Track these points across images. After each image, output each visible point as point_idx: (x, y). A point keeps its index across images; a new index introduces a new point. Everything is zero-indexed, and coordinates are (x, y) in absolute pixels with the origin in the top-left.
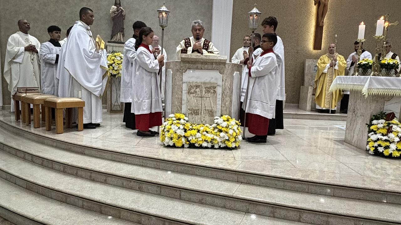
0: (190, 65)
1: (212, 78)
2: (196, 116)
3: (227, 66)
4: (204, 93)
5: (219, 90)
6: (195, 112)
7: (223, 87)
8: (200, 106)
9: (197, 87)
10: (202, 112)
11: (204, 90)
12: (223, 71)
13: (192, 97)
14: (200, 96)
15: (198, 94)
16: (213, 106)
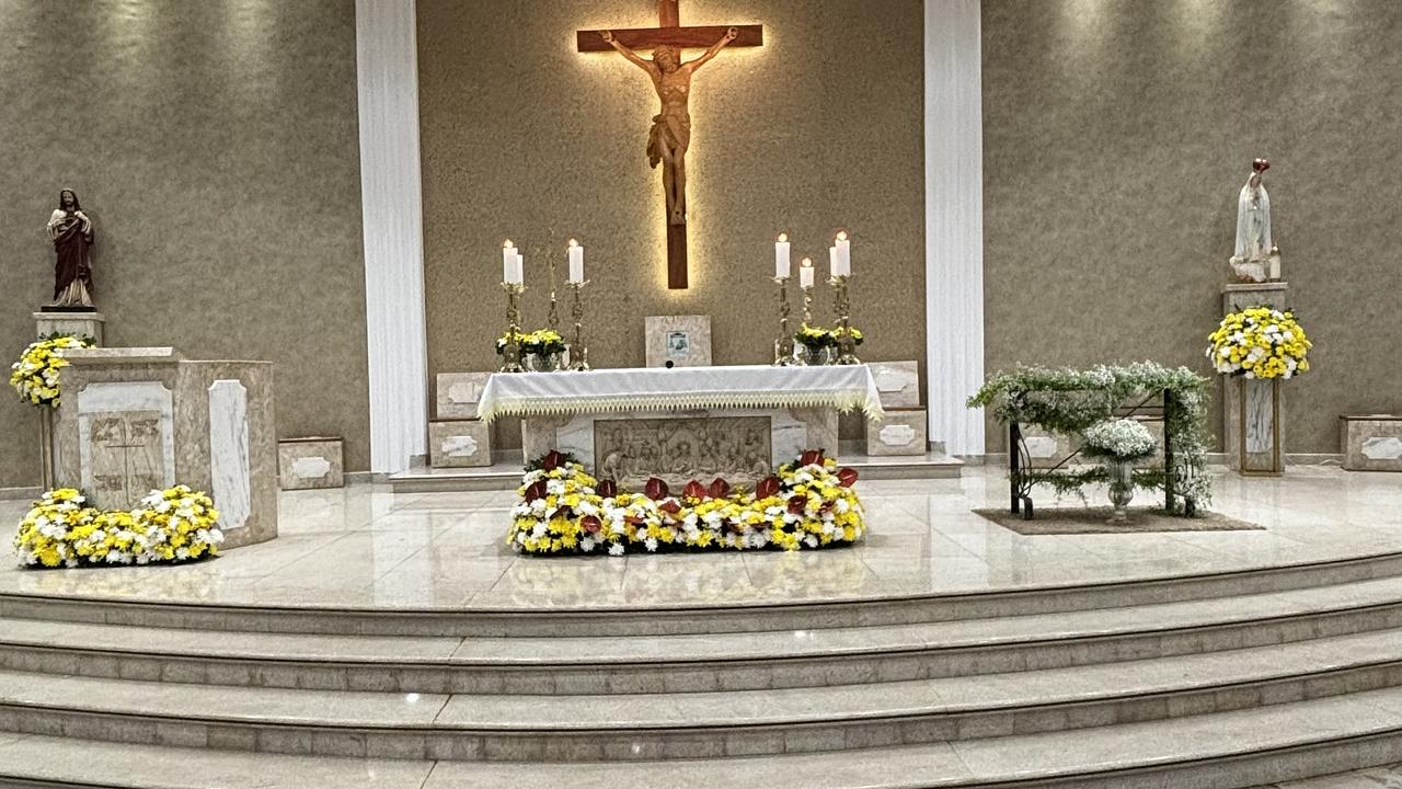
0: (93, 372)
1: (148, 400)
2: (115, 493)
3: (181, 370)
4: (129, 435)
5: (167, 428)
6: (114, 483)
7: (177, 418)
8: (123, 466)
9: (113, 422)
10: (129, 481)
11: (129, 428)
12: (175, 383)
13: (102, 447)
14: (120, 444)
15: (116, 440)
16: (153, 464)
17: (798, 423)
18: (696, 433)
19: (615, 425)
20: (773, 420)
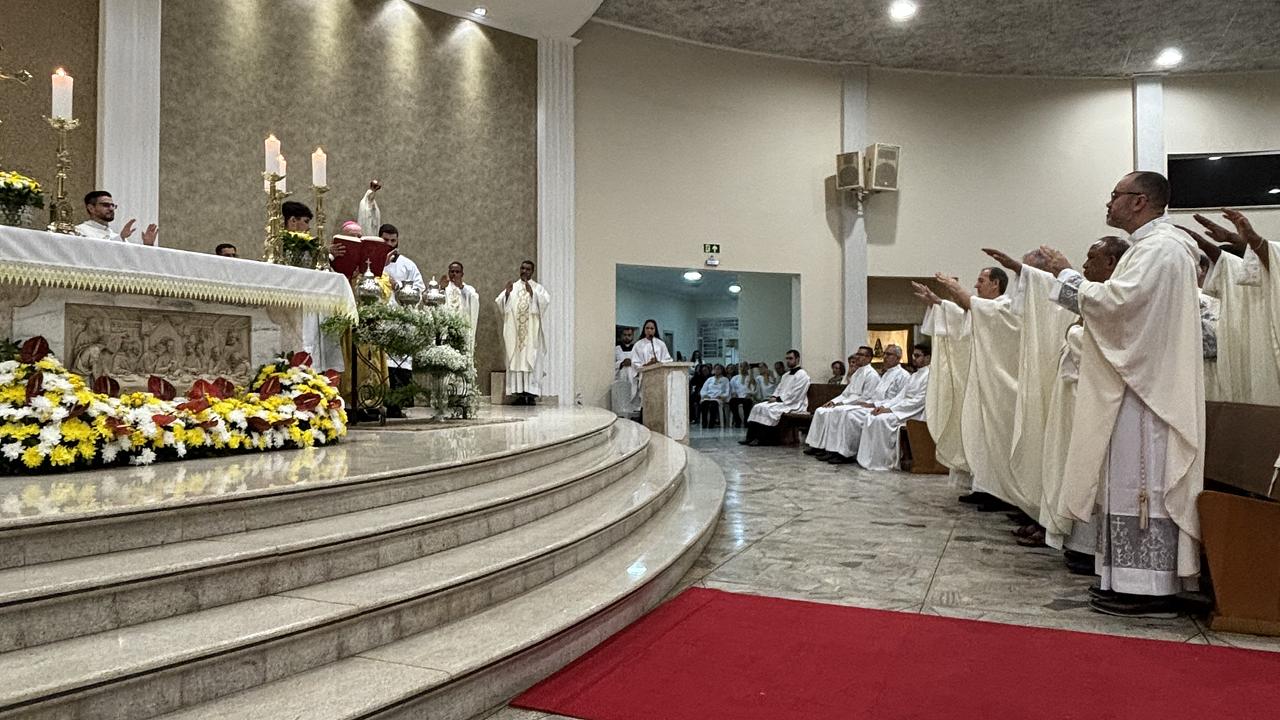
17: (274, 325)
18: (181, 328)
19: (88, 312)
20: (253, 321)
